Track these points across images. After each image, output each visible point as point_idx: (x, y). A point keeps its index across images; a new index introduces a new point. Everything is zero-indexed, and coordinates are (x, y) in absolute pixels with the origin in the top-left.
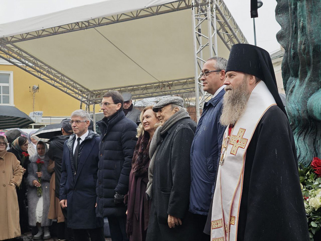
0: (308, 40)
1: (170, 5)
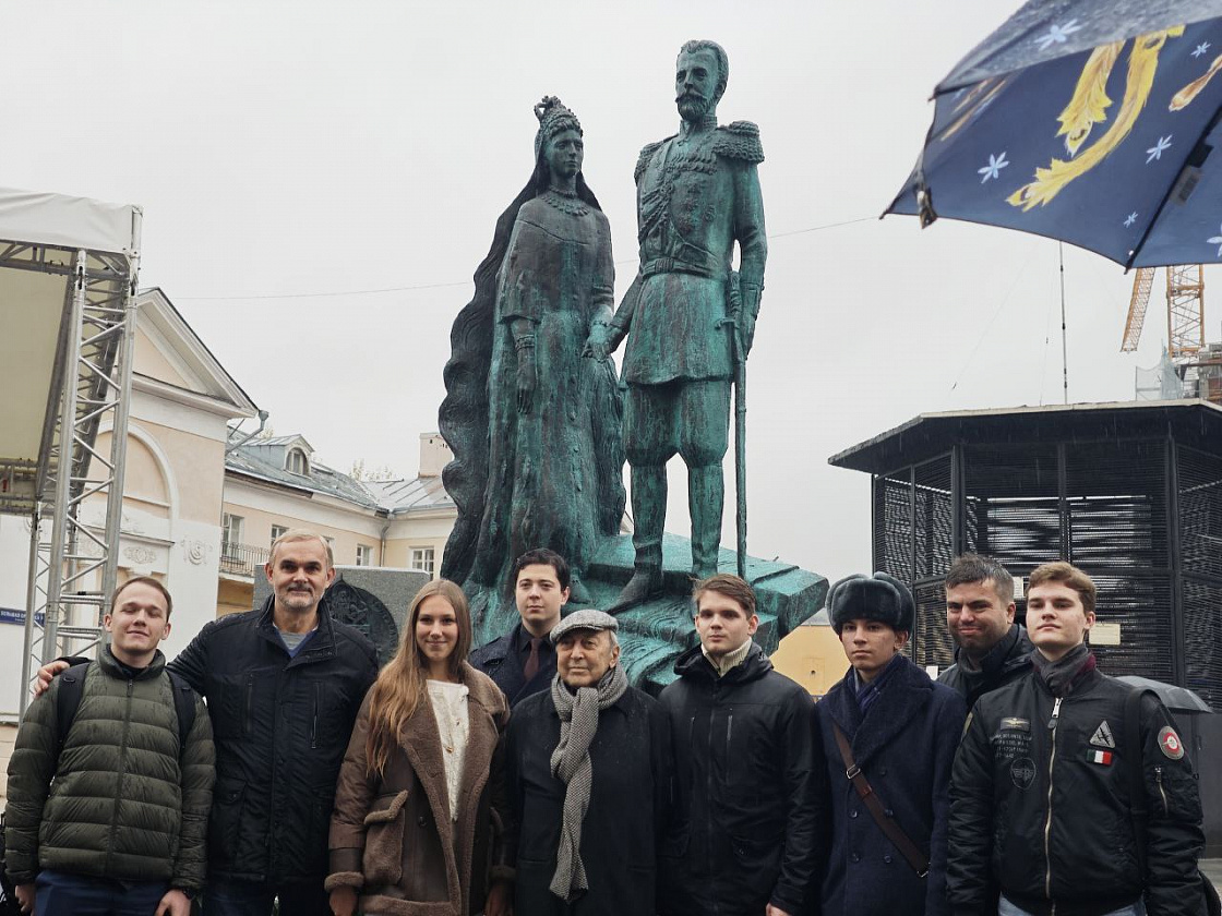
0: (539, 511)
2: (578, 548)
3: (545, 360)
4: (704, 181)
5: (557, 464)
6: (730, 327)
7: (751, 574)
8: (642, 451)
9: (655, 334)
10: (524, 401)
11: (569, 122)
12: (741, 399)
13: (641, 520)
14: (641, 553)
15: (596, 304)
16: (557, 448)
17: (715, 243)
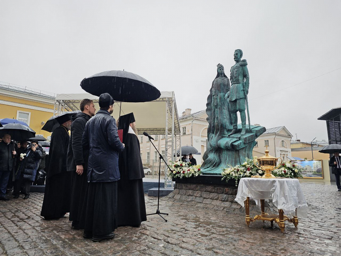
0: (219, 122)
2: (225, 127)
3: (219, 100)
4: (238, 70)
5: (221, 115)
6: (244, 90)
7: (251, 128)
8: (232, 111)
9: (233, 94)
10: (216, 107)
11: (221, 66)
12: (247, 101)
13: (233, 121)
14: (234, 126)
15: (227, 91)
16: (221, 113)
17: (240, 78)
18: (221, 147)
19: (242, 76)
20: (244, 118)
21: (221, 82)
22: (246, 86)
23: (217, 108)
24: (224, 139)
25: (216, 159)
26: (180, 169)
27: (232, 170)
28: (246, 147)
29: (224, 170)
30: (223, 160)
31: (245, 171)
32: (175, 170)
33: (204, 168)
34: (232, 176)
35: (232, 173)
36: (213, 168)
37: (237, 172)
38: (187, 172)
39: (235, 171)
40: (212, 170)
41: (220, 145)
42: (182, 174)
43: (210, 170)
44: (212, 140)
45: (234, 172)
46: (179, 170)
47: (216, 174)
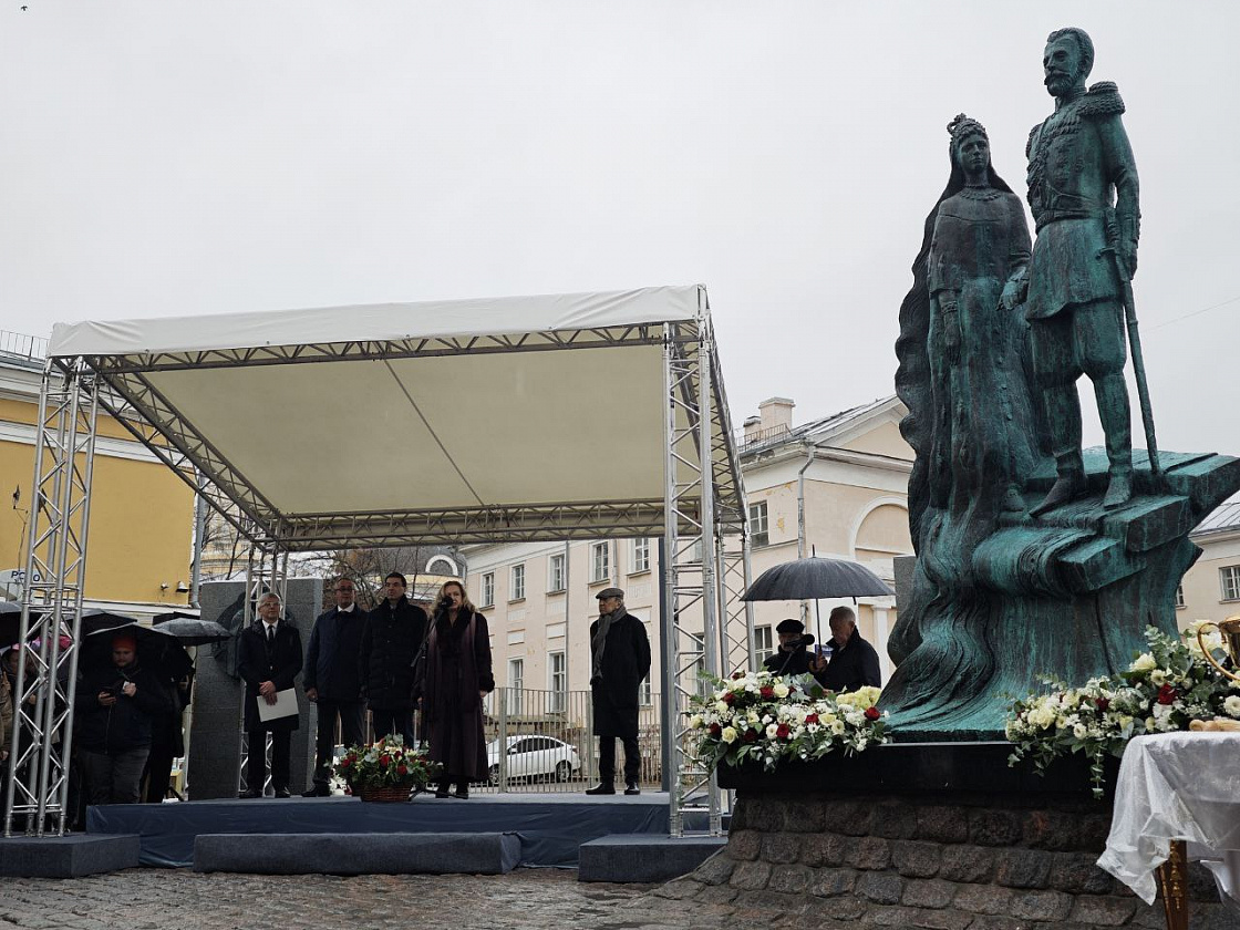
0: (973, 440)
1: (602, 332)
2: (1013, 468)
3: (966, 318)
4: (1071, 141)
5: (985, 400)
6: (1110, 255)
7: (1163, 465)
8: (1049, 374)
9: (1046, 276)
10: (953, 355)
11: (971, 129)
12: (1131, 314)
13: (1056, 434)
14: (1060, 460)
15: (1015, 268)
16: (985, 387)
17: (1087, 189)
18: (994, 584)
19: (1097, 172)
20: (1120, 409)
21: (973, 217)
22: (1122, 227)
23: (957, 361)
24: (1007, 535)
25: (969, 654)
26: (761, 716)
27: (1064, 707)
28: (1137, 575)
29: (1020, 708)
30: (1006, 658)
31: (1144, 705)
32: (729, 723)
33: (898, 707)
34: (1067, 742)
35: (1068, 721)
36: (954, 704)
37: (1098, 715)
38: (801, 729)
39: (1085, 706)
40: (945, 714)
41: (985, 569)
42: (774, 744)
43: (932, 717)
44: (940, 546)
45: (1082, 714)
46: (757, 719)
47: (973, 735)
